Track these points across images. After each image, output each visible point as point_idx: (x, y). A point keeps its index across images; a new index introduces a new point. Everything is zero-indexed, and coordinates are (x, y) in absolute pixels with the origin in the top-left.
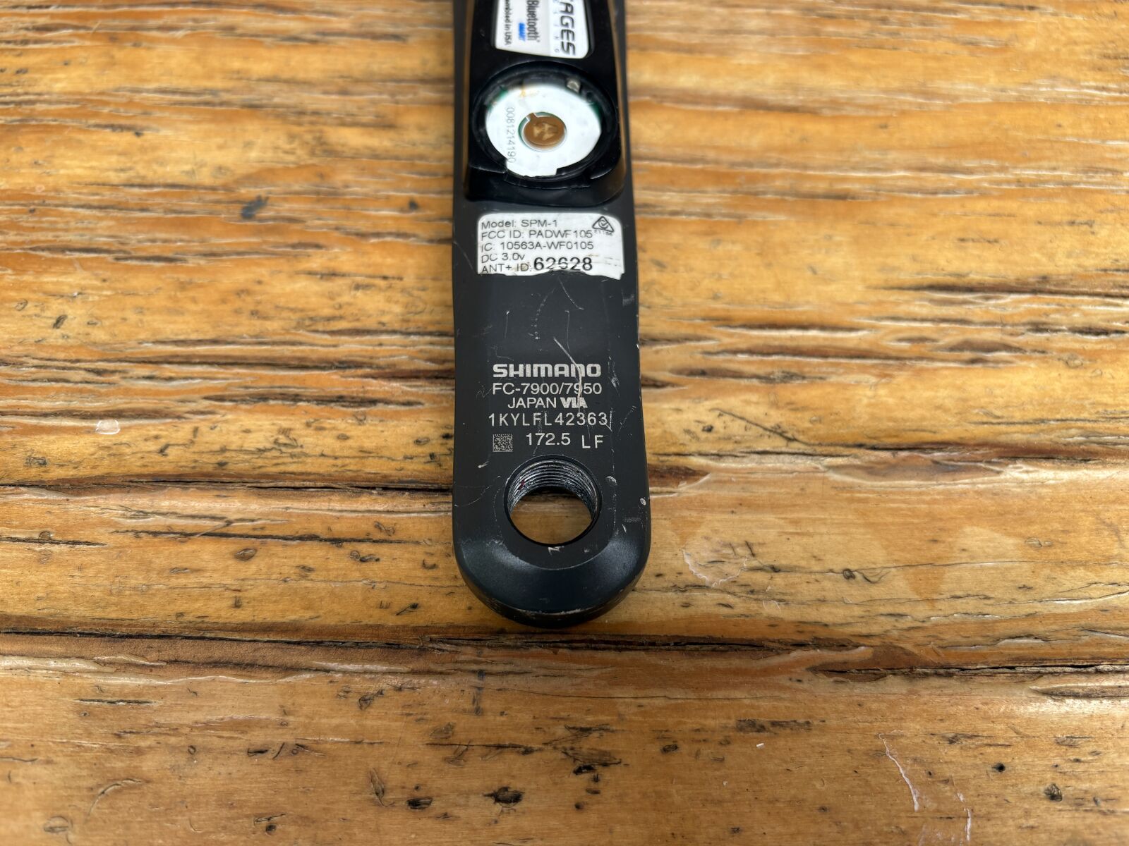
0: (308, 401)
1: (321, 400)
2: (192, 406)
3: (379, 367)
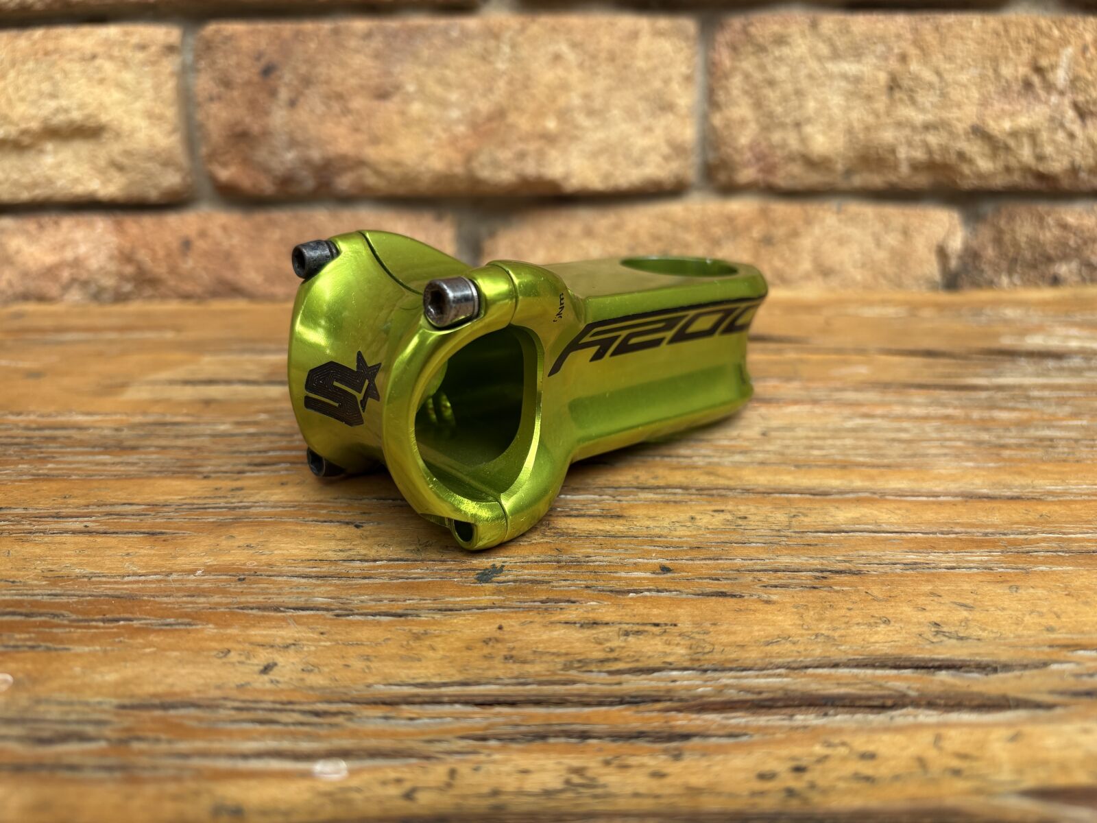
0: (599, 738)
1: (617, 737)
2: (444, 746)
3: (681, 700)
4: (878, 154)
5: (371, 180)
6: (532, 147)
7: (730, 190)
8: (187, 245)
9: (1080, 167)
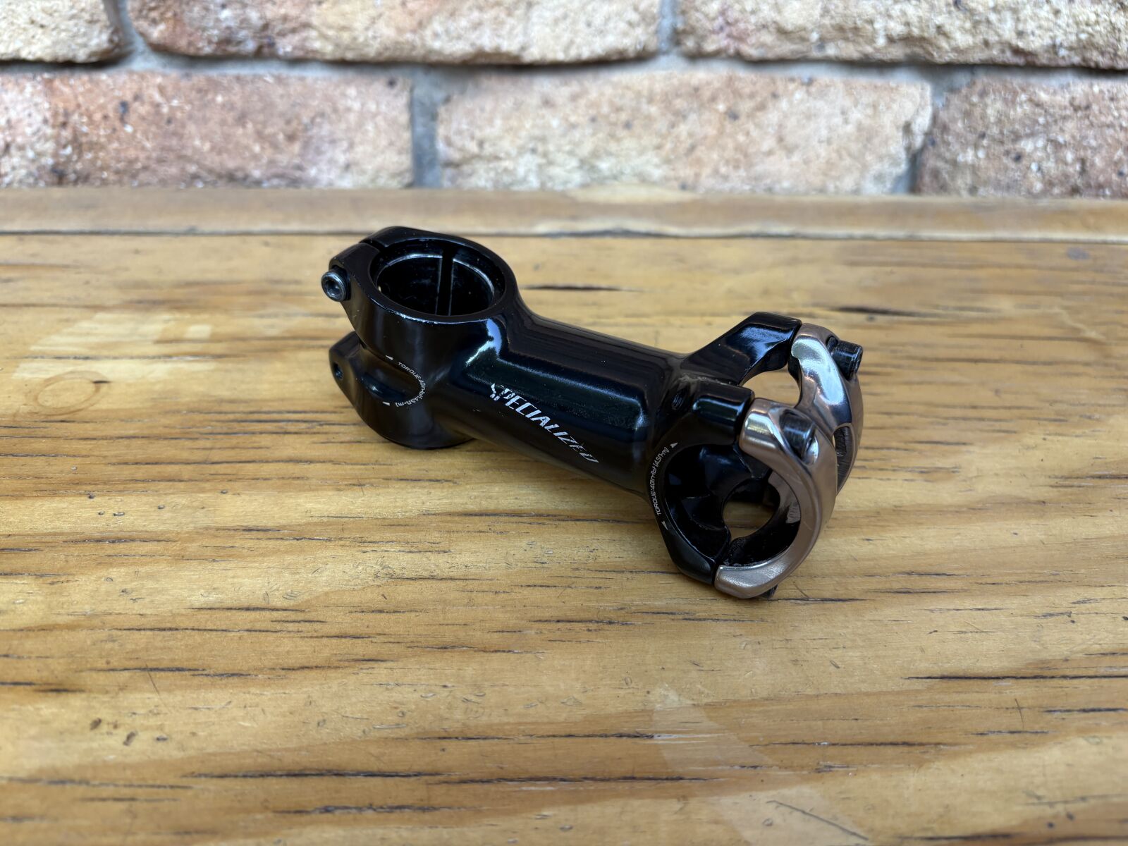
4: (855, 23)
5: (317, 45)
6: (489, 15)
7: (697, 57)
8: (124, 105)
9: (1061, 45)
